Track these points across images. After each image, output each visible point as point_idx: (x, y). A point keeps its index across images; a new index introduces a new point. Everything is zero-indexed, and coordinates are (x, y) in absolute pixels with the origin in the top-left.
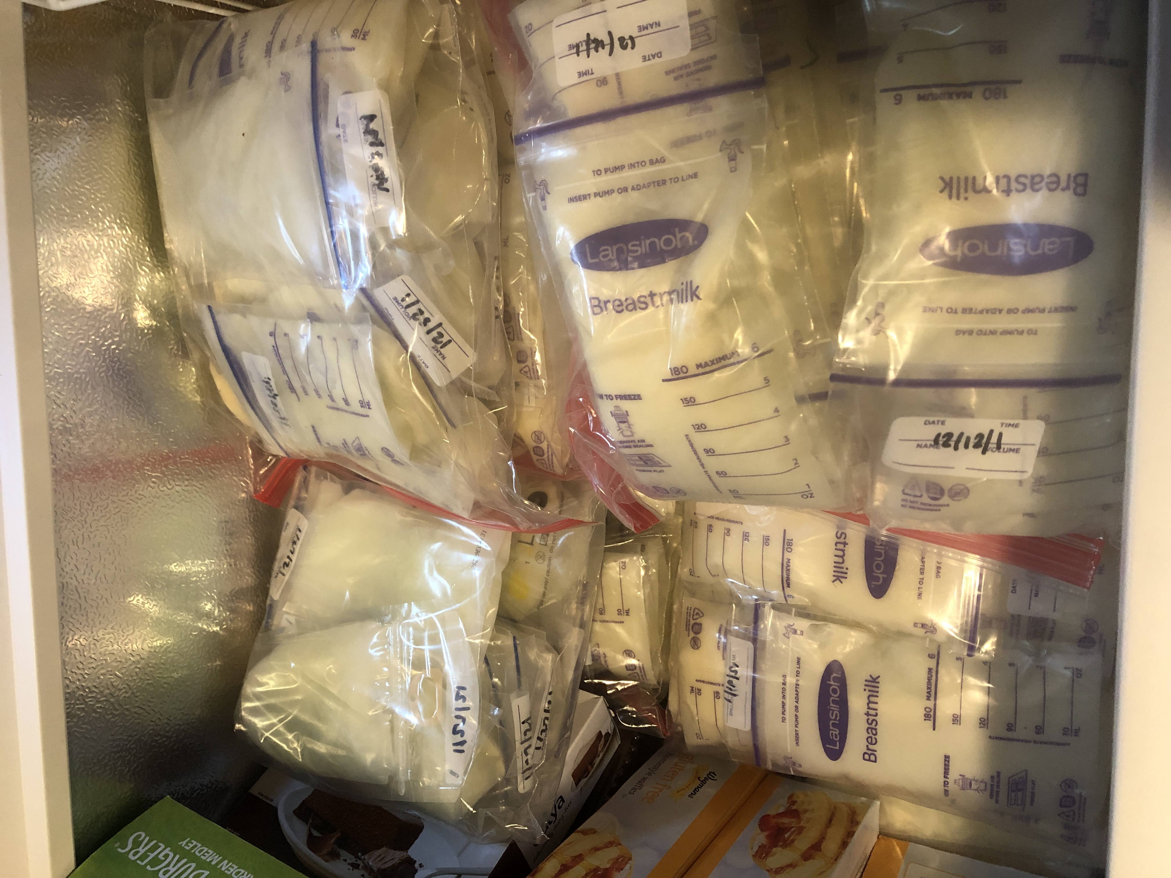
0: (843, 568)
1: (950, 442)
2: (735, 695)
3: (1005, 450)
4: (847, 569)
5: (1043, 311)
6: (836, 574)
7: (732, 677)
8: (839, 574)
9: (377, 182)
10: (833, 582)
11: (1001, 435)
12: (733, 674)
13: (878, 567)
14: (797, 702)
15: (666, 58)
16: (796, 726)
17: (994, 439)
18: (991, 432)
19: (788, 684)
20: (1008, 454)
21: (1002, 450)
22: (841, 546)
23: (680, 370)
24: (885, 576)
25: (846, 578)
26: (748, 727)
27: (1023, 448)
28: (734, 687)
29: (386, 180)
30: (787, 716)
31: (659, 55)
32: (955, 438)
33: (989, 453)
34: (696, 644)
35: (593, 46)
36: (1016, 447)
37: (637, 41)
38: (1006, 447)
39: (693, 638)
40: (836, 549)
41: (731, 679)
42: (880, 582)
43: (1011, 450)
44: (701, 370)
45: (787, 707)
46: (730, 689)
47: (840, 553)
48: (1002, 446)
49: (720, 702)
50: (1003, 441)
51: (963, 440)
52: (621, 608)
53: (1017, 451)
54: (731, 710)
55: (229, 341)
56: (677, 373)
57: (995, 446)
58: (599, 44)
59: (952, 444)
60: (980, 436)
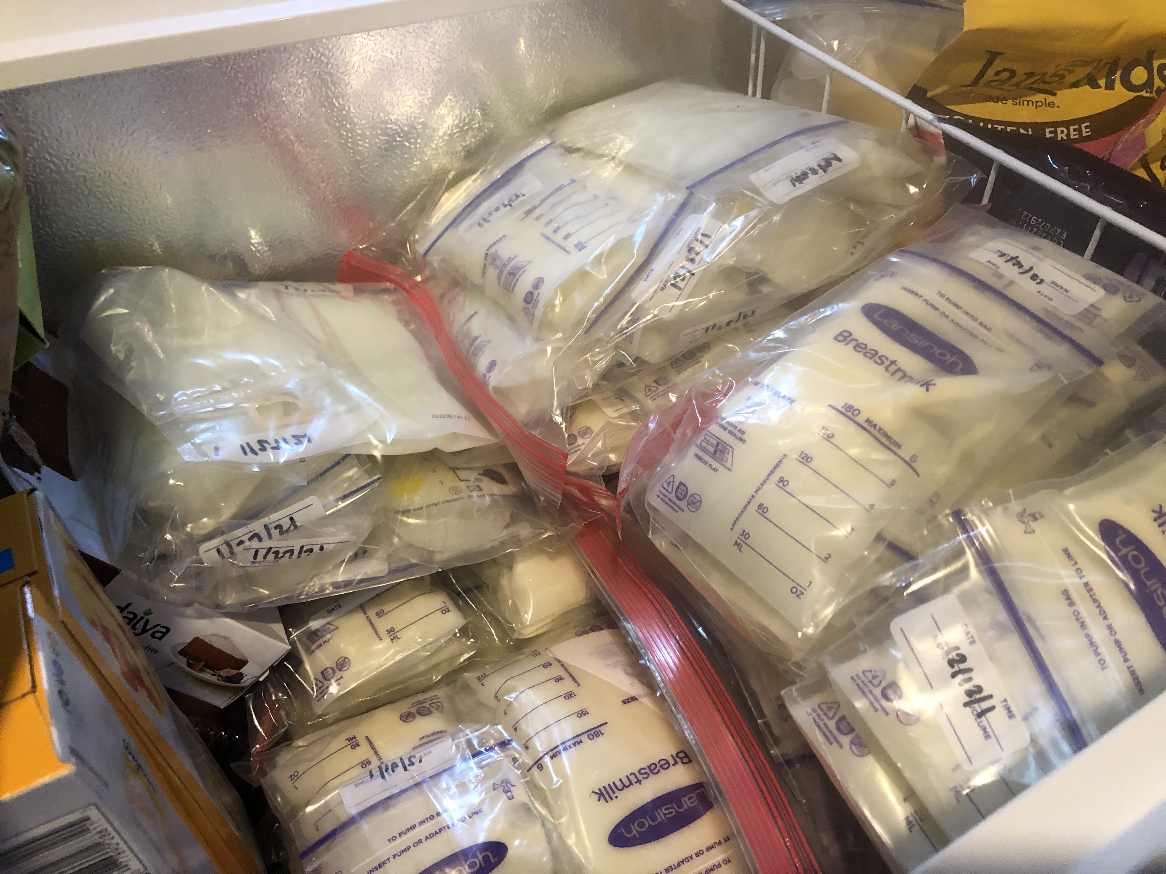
0: (614, 793)
1: (956, 665)
2: (383, 777)
3: (981, 724)
4: (617, 797)
5: (1126, 660)
6: (603, 790)
7: (403, 763)
8: (604, 792)
9: (794, 177)
10: (594, 792)
11: (992, 708)
12: (407, 762)
13: (642, 825)
14: (427, 838)
15: (1052, 303)
16: (394, 856)
17: (985, 705)
18: (990, 697)
19: (439, 818)
20: (978, 729)
21: (979, 720)
22: (633, 779)
23: (852, 410)
24: (638, 836)
25: (607, 802)
26: (353, 811)
27: (993, 740)
28: (393, 771)
29: (801, 183)
30: (399, 841)
31: (1051, 300)
32: (962, 666)
33: (968, 710)
34: (406, 717)
35: (1014, 261)
36: (990, 733)
37: (1043, 283)
38: (985, 723)
39: (411, 713)
40: (627, 776)
41: (400, 765)
42: (629, 836)
43: (984, 730)
44: (866, 425)
45: (411, 834)
46: (387, 770)
47: (627, 783)
48: (983, 718)
49: (359, 770)
50: (989, 715)
51: (967, 676)
52: (396, 631)
53: (987, 736)
54: (362, 783)
55: (529, 164)
56: (848, 409)
57: (979, 711)
58: (1019, 265)
59: (956, 668)
60: (979, 689)
